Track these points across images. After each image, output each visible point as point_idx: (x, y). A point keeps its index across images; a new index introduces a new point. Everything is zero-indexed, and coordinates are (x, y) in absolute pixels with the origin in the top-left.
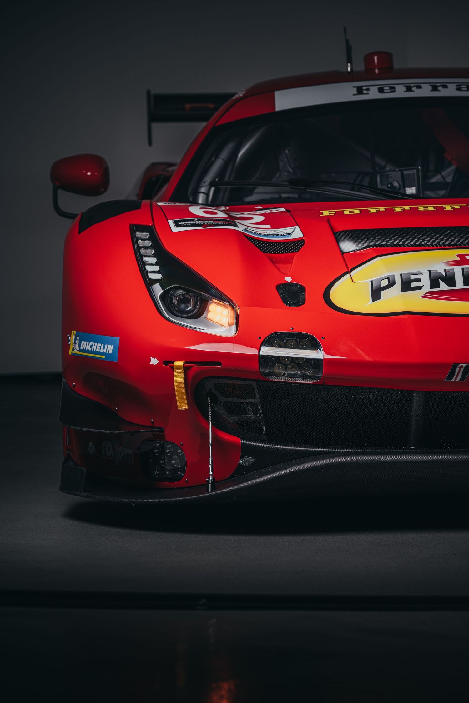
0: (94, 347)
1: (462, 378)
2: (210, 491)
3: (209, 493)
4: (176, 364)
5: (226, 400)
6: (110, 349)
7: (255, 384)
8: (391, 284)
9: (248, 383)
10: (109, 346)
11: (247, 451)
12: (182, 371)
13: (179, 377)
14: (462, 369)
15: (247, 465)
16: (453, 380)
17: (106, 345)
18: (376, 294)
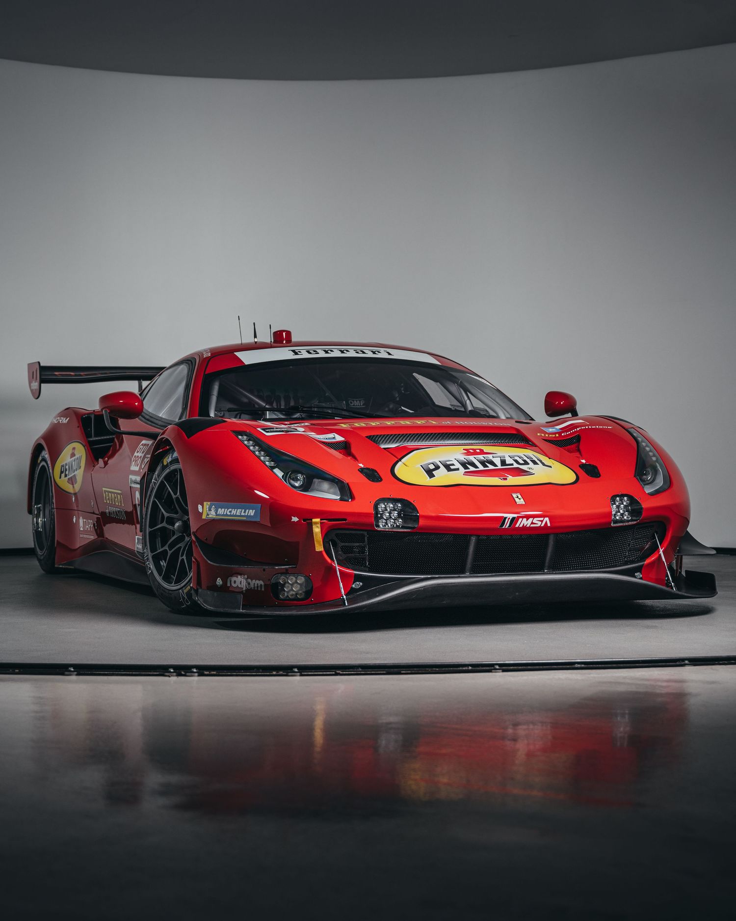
0: (233, 512)
1: (510, 526)
2: (347, 604)
3: (347, 606)
4: (314, 520)
5: (343, 544)
6: (252, 513)
7: (365, 533)
8: (437, 468)
9: (361, 532)
10: (251, 511)
11: (358, 578)
12: (319, 526)
13: (317, 530)
14: (510, 520)
15: (357, 588)
16: (504, 527)
17: (247, 510)
18: (430, 473)
